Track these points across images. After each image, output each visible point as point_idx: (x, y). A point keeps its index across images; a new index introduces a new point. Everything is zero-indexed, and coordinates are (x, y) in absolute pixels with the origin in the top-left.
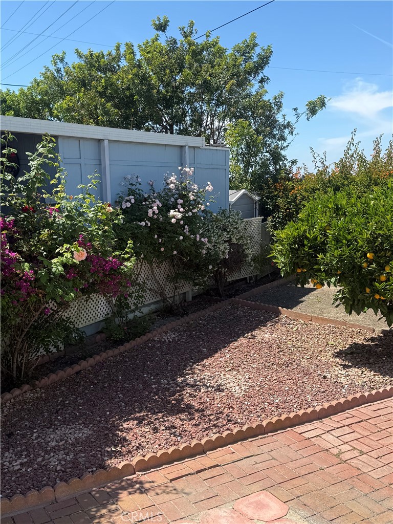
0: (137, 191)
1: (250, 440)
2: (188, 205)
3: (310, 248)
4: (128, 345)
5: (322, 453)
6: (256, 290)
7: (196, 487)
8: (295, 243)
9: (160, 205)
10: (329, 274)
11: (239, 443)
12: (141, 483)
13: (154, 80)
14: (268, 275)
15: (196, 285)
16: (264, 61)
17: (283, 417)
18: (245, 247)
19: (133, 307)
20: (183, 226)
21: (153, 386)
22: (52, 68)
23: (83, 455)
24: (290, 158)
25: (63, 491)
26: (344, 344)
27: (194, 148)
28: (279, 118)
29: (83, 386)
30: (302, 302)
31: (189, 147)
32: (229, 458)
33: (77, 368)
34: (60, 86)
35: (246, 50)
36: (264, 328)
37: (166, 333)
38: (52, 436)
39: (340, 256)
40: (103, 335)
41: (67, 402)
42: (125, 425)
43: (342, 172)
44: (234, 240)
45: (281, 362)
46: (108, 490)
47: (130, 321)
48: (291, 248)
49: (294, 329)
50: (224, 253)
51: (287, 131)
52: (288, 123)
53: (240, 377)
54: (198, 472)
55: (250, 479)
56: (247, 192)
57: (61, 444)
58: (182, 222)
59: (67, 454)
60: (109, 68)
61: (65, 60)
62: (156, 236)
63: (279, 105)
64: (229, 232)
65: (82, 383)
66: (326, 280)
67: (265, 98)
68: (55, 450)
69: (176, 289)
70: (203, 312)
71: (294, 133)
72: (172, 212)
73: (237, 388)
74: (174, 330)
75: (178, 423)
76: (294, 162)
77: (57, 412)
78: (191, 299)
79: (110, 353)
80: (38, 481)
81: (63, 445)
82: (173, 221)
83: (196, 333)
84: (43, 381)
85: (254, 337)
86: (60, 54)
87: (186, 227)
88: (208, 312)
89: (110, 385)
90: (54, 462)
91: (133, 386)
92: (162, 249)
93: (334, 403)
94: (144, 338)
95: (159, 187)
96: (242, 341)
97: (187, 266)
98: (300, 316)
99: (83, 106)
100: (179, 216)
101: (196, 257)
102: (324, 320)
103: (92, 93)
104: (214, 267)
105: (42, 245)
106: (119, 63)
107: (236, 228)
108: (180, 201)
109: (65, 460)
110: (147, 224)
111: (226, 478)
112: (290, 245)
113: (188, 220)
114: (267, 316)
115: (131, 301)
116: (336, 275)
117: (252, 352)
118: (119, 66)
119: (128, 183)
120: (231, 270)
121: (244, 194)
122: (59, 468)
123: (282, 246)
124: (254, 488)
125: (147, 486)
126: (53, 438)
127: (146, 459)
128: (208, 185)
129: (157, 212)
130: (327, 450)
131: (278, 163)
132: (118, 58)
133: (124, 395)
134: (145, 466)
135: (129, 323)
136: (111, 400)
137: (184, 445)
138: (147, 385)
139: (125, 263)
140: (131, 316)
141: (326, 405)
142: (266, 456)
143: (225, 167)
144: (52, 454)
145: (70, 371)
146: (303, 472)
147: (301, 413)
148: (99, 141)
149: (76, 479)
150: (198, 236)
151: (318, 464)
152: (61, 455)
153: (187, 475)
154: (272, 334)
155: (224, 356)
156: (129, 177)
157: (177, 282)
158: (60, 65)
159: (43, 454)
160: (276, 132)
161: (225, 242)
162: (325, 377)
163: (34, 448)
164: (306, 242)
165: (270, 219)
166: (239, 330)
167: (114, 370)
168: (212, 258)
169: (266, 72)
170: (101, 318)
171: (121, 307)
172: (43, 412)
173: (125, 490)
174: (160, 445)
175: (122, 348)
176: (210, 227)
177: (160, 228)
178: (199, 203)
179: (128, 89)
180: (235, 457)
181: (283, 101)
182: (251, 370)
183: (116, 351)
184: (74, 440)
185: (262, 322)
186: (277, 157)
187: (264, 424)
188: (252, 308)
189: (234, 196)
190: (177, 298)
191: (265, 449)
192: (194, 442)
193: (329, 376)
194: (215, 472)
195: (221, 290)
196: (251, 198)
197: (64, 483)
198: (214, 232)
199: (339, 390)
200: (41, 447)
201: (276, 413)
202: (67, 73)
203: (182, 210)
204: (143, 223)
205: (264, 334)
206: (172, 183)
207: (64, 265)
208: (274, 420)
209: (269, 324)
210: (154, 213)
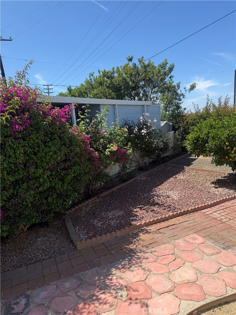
0: (128, 123)
1: (185, 215)
2: (148, 128)
3: (202, 142)
4: (128, 182)
5: (214, 220)
6: (173, 160)
7: (168, 233)
8: (195, 140)
9: (138, 128)
10: (210, 152)
11: (181, 216)
12: (146, 230)
13: (128, 80)
14: (177, 154)
15: (151, 158)
16: (171, 69)
17: (196, 207)
18: (169, 143)
19: (129, 168)
20: (146, 136)
21: (142, 196)
22: (89, 79)
23: (123, 221)
24: (183, 107)
25: (119, 233)
26: (214, 179)
27: (148, 105)
28: (179, 92)
29: (116, 196)
30: (192, 164)
31: (146, 105)
32: (178, 222)
33: (112, 190)
34: (92, 85)
35: (163, 66)
36: (180, 174)
37: (142, 177)
38: (110, 214)
39: (215, 144)
40: (118, 178)
41: (112, 202)
42: (135, 210)
43: (206, 112)
44: (164, 141)
45: (190, 187)
46: (134, 232)
47: (128, 172)
48: (194, 142)
49: (192, 174)
50: (161, 146)
51: (182, 97)
52: (182, 94)
53: (175, 193)
54: (167, 227)
55: (188, 229)
56: (167, 122)
57: (113, 217)
58: (146, 135)
59: (117, 221)
60: (110, 77)
61: (94, 75)
62: (136, 140)
63: (179, 87)
64: (163, 137)
65: (115, 196)
66: (209, 154)
67: (174, 84)
68: (112, 219)
69: (143, 160)
70: (154, 169)
71: (185, 97)
72: (143, 131)
73: (175, 196)
74: (144, 176)
75: (155, 209)
76: (185, 109)
77: (109, 206)
78: (148, 164)
79: (123, 185)
80: (109, 230)
81: (114, 217)
82: (143, 134)
83: (153, 177)
84: (101, 195)
85: (176, 177)
86: (92, 73)
87: (147, 136)
88: (156, 169)
89: (125, 196)
90: (112, 223)
91: (134, 196)
92: (139, 145)
93: (215, 201)
94: (134, 179)
95: (136, 122)
96: (172, 179)
97: (147, 152)
98: (193, 169)
99: (101, 92)
100: (146, 132)
101: (151, 148)
102: (204, 170)
103: (105, 87)
104: (158, 152)
105: (101, 145)
106: (114, 75)
107: (165, 136)
108: (145, 126)
109: (117, 223)
110: (133, 136)
111: (179, 229)
112: (193, 141)
113: (148, 134)
114: (180, 170)
115: (128, 166)
116: (213, 152)
117: (177, 183)
118: (114, 76)
119: (124, 121)
120: (163, 153)
121: (166, 123)
122: (115, 225)
123: (189, 141)
124: (190, 232)
125: (149, 231)
126: (110, 215)
127: (147, 222)
128: (155, 120)
129: (137, 131)
130: (216, 218)
131: (179, 109)
132: (113, 73)
133: (132, 200)
134: (147, 225)
135: (127, 173)
136: (128, 201)
137: (160, 217)
138: (139, 196)
139: (128, 151)
140: (128, 171)
141: (212, 202)
142: (192, 221)
143: (159, 112)
144: (111, 221)
145: (110, 191)
146: (208, 227)
147: (203, 205)
148: (114, 105)
149: (123, 229)
150: (152, 139)
151: (213, 224)
152: (115, 221)
153: (163, 228)
154: (183, 176)
155: (166, 185)
156: (125, 118)
157: (144, 158)
158: (92, 77)
159: (108, 220)
160: (177, 97)
161: (161, 141)
162: (209, 192)
163: (104, 218)
164: (199, 139)
165: (177, 132)
166: (170, 175)
167: (126, 191)
168: (157, 148)
169: (172, 74)
170: (117, 172)
171: (124, 168)
172: (103, 206)
173: (141, 233)
174: (150, 217)
175: (126, 183)
176: (155, 136)
177: (138, 137)
178: (151, 127)
179: (119, 84)
180: (180, 221)
181: (180, 85)
182: (178, 190)
183: (125, 184)
184: (118, 216)
185: (178, 172)
186: (178, 107)
187: (189, 209)
188: (173, 167)
189: (163, 124)
190: (144, 164)
191: (191, 218)
192: (164, 216)
193: (211, 191)
194: (174, 227)
195: (159, 160)
196: (169, 124)
197: (119, 231)
198: (157, 138)
199: (216, 196)
200: (107, 218)
201: (193, 206)
202: (94, 80)
203: (146, 130)
204: (132, 136)
205: (180, 176)
206: (141, 119)
207: (110, 152)
208: (193, 208)
209: (181, 173)
210: (136, 131)
